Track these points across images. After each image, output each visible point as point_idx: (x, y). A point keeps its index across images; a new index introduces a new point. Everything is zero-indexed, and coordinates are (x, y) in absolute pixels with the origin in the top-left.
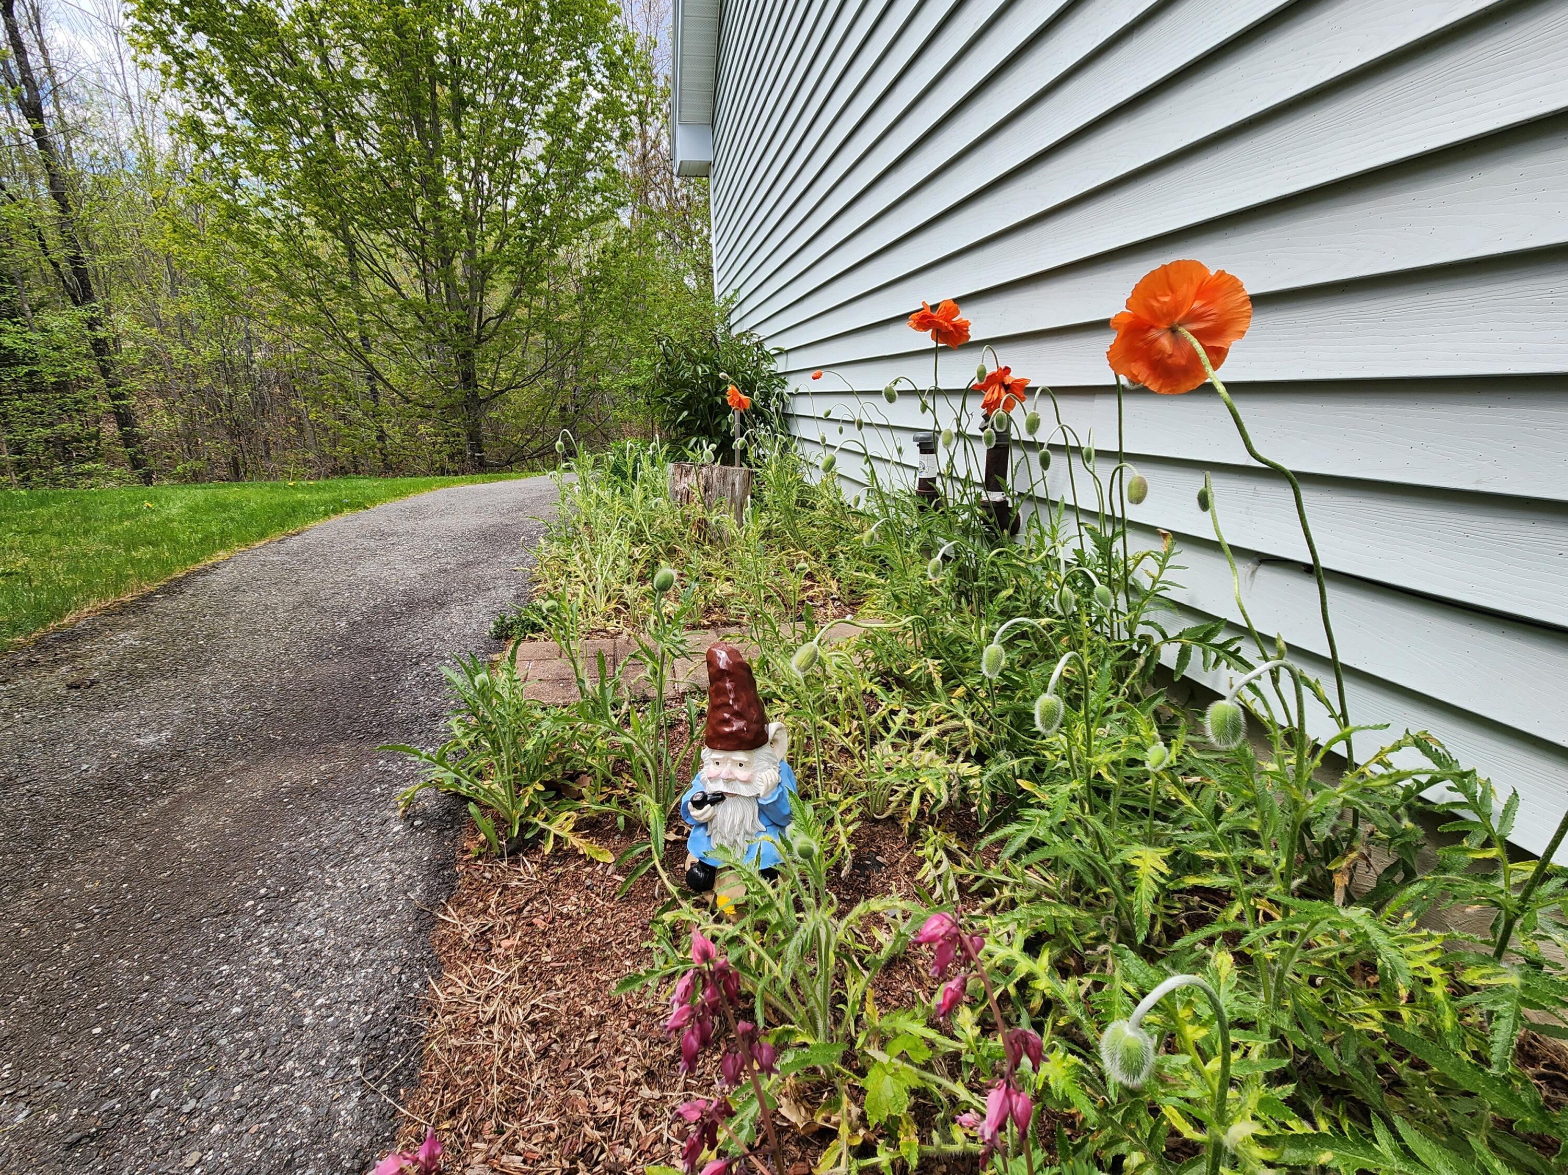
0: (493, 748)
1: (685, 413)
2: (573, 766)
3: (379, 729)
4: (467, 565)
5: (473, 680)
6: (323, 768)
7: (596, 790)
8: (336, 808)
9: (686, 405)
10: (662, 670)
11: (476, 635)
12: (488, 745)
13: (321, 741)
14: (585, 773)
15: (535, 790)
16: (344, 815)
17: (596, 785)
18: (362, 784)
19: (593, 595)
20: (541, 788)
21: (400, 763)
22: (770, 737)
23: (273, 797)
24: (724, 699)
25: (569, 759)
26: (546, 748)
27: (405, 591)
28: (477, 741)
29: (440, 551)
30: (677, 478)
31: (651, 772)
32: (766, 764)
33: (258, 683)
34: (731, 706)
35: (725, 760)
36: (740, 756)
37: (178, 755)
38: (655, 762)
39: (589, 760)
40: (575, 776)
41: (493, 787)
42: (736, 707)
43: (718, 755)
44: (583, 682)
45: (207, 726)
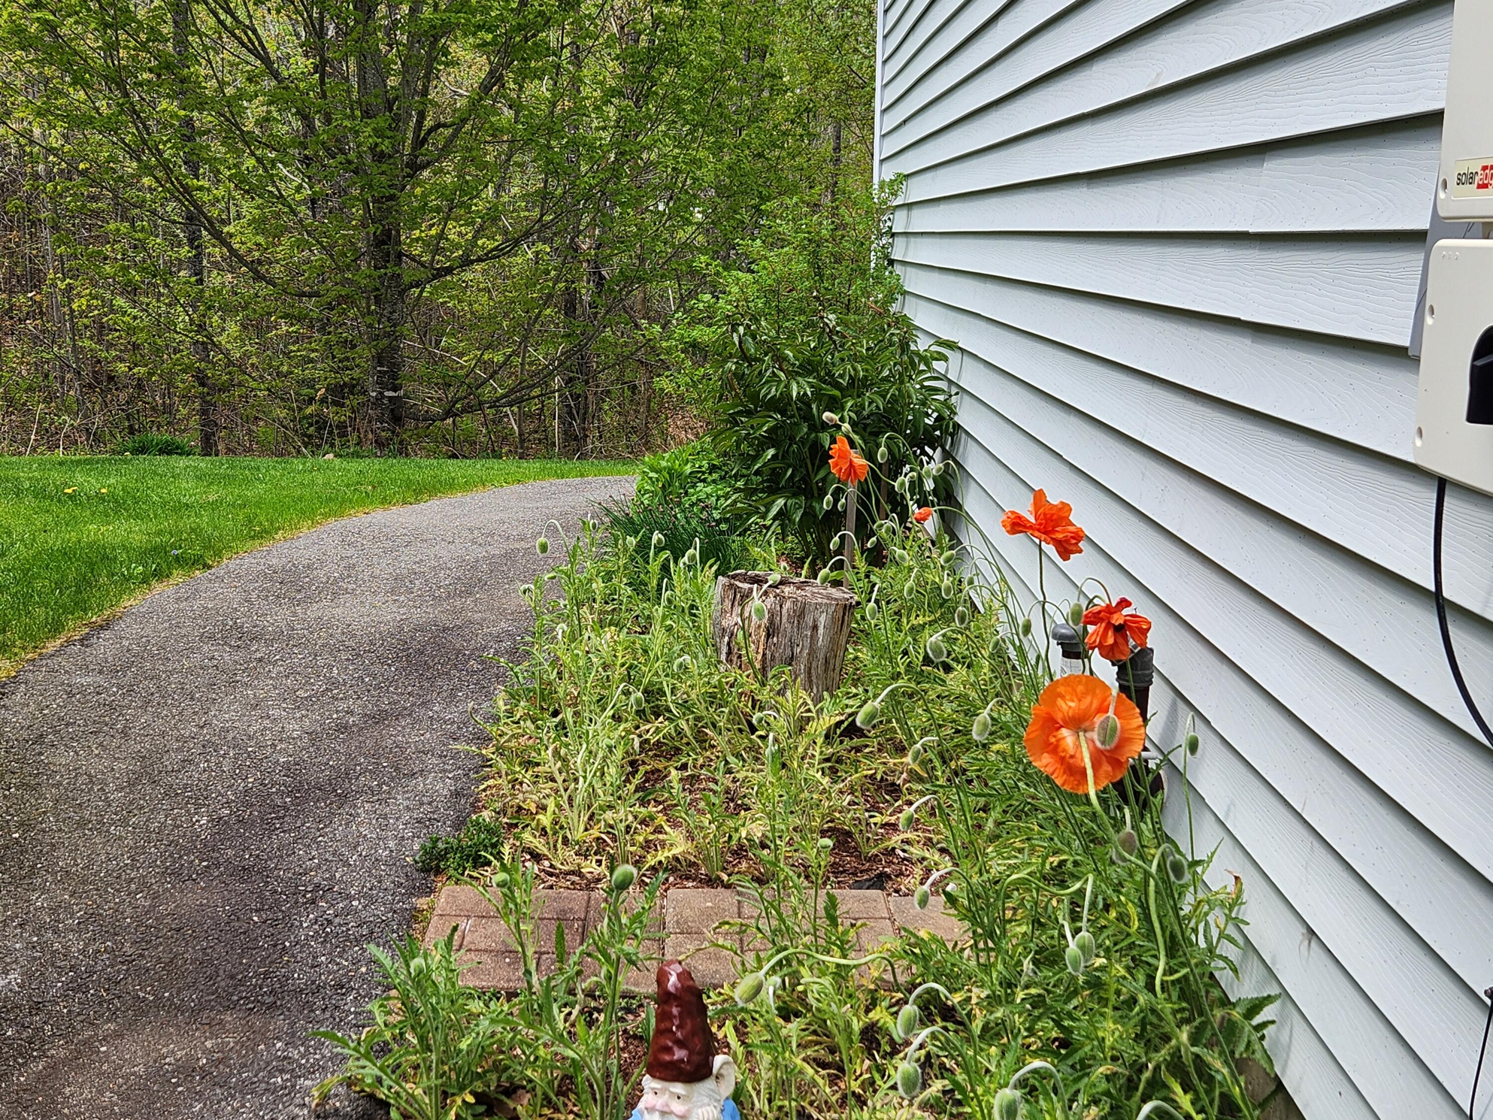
0: (421, 1046)
1: (771, 452)
2: (510, 1078)
3: (271, 999)
4: (379, 718)
5: (408, 966)
6: (209, 1044)
7: (534, 1111)
8: (233, 1097)
9: (771, 439)
10: (616, 976)
11: (393, 862)
12: (415, 1041)
13: (201, 1007)
14: (524, 1087)
15: (464, 1101)
16: (243, 1106)
17: (536, 1105)
18: (260, 1070)
19: (568, 812)
20: (471, 1099)
21: (302, 1049)
22: (715, 1071)
23: (157, 1073)
24: (668, 1024)
25: (507, 1068)
26: (482, 1052)
27: (287, 767)
28: (401, 1034)
29: (335, 684)
30: (728, 604)
31: (598, 1097)
32: (706, 1100)
33: (107, 910)
34: (674, 1033)
35: (663, 1091)
36: (678, 1088)
37: (36, 1008)
38: (602, 1084)
39: (529, 1073)
40: (512, 1090)
41: (416, 1093)
42: (679, 1034)
43: (657, 1084)
44: (530, 974)
45: (60, 971)
